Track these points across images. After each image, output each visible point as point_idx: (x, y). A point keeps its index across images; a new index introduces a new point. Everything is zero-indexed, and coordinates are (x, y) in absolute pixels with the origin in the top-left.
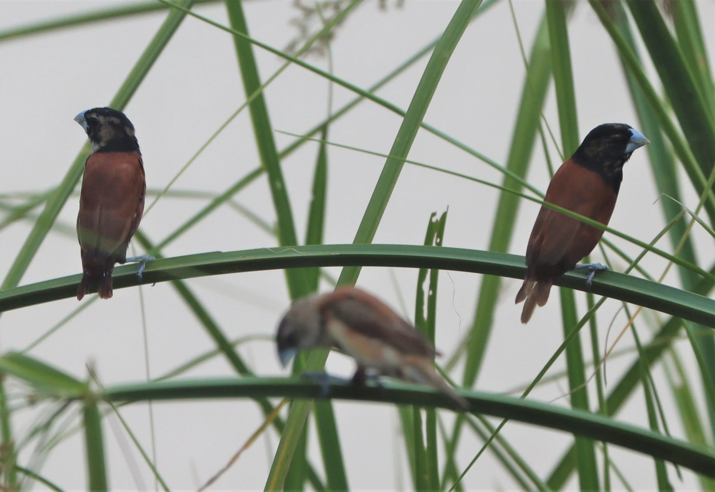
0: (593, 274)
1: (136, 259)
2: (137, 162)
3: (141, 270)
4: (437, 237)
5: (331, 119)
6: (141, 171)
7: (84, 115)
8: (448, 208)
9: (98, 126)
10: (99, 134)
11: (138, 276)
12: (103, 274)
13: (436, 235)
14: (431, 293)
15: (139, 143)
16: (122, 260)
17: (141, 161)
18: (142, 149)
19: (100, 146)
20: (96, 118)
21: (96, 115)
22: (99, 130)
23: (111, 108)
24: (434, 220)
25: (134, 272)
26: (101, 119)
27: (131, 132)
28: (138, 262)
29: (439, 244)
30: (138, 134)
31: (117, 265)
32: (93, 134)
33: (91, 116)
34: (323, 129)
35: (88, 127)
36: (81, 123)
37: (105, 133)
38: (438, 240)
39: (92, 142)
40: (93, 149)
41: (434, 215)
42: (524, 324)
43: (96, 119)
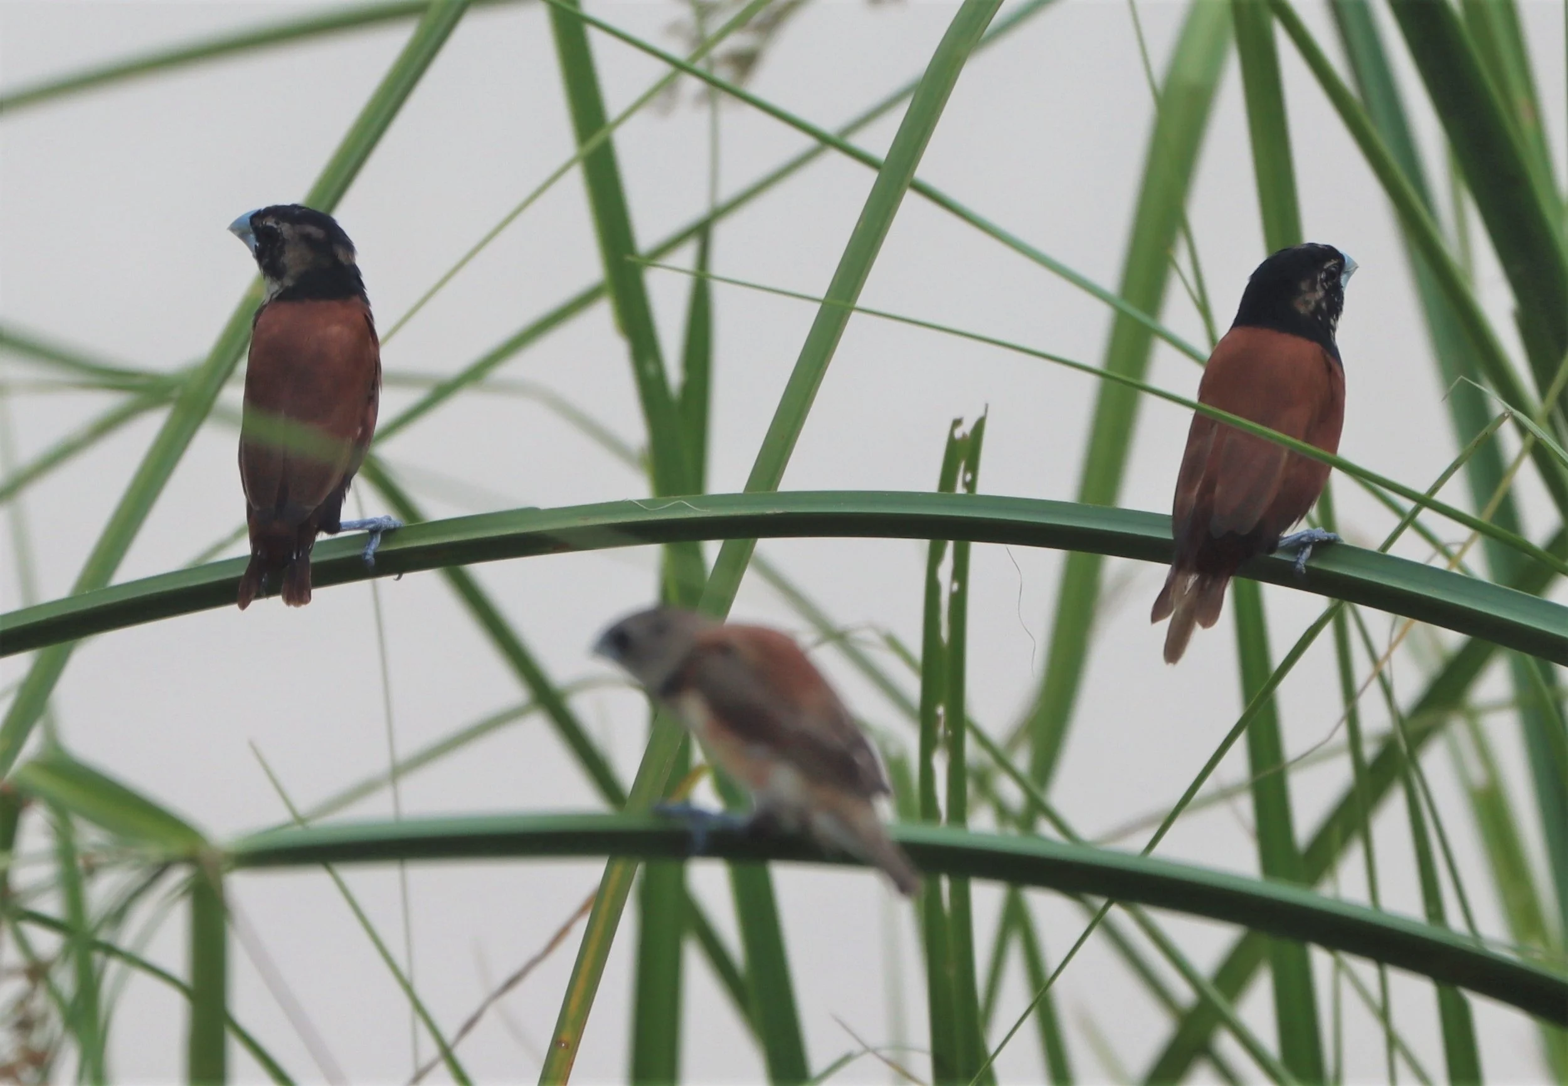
0: (1308, 550)
1: (362, 525)
2: (361, 319)
3: (375, 546)
4: (966, 470)
5: (718, 213)
6: (371, 339)
7: (249, 221)
8: (986, 410)
9: (279, 244)
10: (281, 261)
11: (367, 561)
12: (292, 555)
13: (962, 466)
14: (955, 587)
15: (365, 279)
16: (333, 525)
17: (370, 318)
18: (371, 292)
19: (282, 286)
20: (275, 226)
21: (273, 220)
22: (282, 252)
23: (307, 206)
24: (958, 433)
25: (357, 552)
26: (285, 229)
27: (348, 256)
28: (367, 531)
29: (971, 486)
30: (360, 261)
31: (322, 537)
32: (267, 260)
33: (264, 223)
34: (702, 231)
35: (258, 245)
36: (243, 236)
37: (293, 258)
38: (969, 477)
39: (267, 277)
40: (268, 291)
41: (957, 423)
42: (1171, 665)
43: (276, 230)
